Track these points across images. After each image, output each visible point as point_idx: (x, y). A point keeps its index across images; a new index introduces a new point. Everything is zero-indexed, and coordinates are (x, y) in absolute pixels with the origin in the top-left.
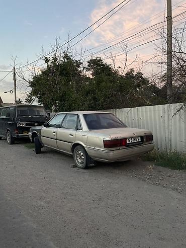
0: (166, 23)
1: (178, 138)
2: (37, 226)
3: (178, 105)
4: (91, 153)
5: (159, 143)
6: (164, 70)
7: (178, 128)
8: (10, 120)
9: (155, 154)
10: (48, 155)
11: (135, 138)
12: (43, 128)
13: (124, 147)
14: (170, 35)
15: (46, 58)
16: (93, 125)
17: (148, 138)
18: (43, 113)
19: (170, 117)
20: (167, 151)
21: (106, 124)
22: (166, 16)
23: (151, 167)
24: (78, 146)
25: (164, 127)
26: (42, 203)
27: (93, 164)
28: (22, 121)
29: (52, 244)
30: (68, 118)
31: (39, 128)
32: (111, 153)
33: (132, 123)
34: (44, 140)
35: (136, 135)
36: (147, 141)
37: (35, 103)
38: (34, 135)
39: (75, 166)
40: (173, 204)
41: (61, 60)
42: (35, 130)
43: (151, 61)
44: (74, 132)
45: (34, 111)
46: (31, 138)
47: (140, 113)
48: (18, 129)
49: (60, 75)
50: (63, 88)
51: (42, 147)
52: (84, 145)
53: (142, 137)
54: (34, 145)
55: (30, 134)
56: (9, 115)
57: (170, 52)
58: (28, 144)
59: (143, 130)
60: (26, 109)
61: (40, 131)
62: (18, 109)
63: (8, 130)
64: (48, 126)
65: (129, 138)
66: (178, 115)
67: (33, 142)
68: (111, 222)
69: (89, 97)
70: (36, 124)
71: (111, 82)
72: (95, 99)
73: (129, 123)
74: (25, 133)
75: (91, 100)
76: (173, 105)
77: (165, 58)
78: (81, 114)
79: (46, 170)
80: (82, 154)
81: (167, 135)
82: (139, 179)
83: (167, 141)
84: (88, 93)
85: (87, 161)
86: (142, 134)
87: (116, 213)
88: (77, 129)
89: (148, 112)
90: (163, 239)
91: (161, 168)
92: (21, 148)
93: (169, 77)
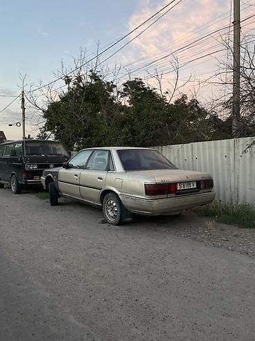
0: (232, 28)
1: (248, 186)
2: (51, 296)
3: (248, 140)
4: (127, 202)
5: (221, 192)
6: (227, 93)
7: (248, 172)
8: (16, 160)
9: (216, 207)
10: (68, 208)
11: (189, 182)
12: (62, 170)
13: (173, 195)
14: (237, 44)
15: (67, 77)
16: (129, 166)
17: (206, 184)
18: (62, 151)
19: (237, 157)
20: (232, 203)
21: (148, 166)
22: (232, 21)
23: (210, 223)
24: (110, 194)
25: (229, 170)
26: (59, 266)
27: (131, 218)
28: (32, 161)
29: (72, 319)
30: (96, 156)
31: (55, 170)
32: (155, 202)
33: (184, 165)
34: (62, 186)
35: (190, 179)
36: (205, 188)
37: (51, 137)
38: (49, 179)
39: (105, 222)
41: (87, 80)
42: (50, 172)
43: (211, 80)
44: (103, 174)
45: (48, 149)
46: (44, 184)
47: (196, 151)
48: (26, 172)
49: (85, 100)
50: (89, 119)
51: (60, 196)
52: (117, 192)
53: (198, 182)
54: (48, 194)
55: (43, 178)
56: (14, 153)
57: (237, 69)
58: (40, 193)
59: (200, 173)
60: (38, 145)
61: (56, 174)
62: (28, 145)
63: (13, 174)
64: (68, 167)
65: (180, 183)
66: (248, 153)
67: (47, 191)
68: (154, 292)
69: (126, 129)
70: (52, 166)
71: (155, 109)
72: (133, 131)
73: (180, 165)
74: (36, 179)
75: (127, 133)
76: (241, 139)
78: (114, 150)
79: (63, 226)
80: (114, 204)
81: (232, 180)
82: (195, 239)
83: (233, 190)
84: (123, 123)
85: (121, 214)
86: (199, 178)
87: (162, 281)
88: (108, 169)
89: (207, 150)
91: (224, 226)
92: (31, 199)
93: (235, 103)
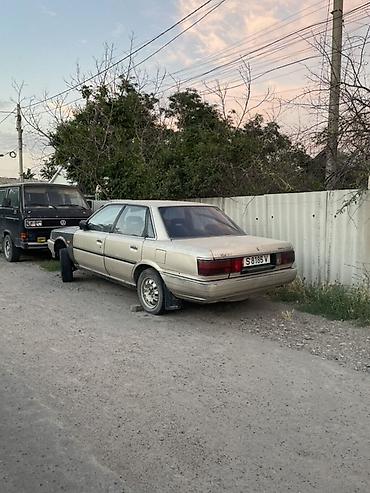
0: (331, 25)
1: (343, 261)
2: (64, 426)
3: (347, 194)
4: (173, 284)
5: (306, 267)
6: (322, 121)
7: (344, 240)
8: (11, 213)
9: (298, 288)
10: (88, 285)
11: (259, 256)
12: (77, 232)
13: (238, 274)
14: (337, 50)
15: (85, 87)
16: (178, 229)
17: (286, 257)
18: (78, 200)
19: (329, 217)
20: (320, 284)
21: (202, 228)
22: (332, 9)
23: (288, 313)
24: (147, 271)
25: (318, 236)
26: (75, 380)
27: (176, 306)
28: (35, 215)
29: (93, 460)
30: (129, 213)
31: (69, 230)
32: (212, 286)
33: (254, 226)
34: (78, 255)
35: (262, 251)
36: (282, 263)
37: (62, 179)
38: (59, 244)
39: (141, 309)
40: (327, 386)
41: (114, 92)
42: (61, 234)
43: (297, 101)
44: (139, 242)
45: (58, 197)
46: (53, 251)
47: (271, 207)
48: (25, 230)
49: (112, 123)
50: (118, 151)
51: (76, 269)
52: (159, 269)
53: (273, 256)
54: (58, 263)
55: (51, 242)
56: (8, 203)
57: (335, 85)
58: (46, 262)
59: (277, 241)
60: (43, 191)
61: (70, 237)
62: (28, 191)
63: (6, 233)
64: (87, 228)
65: (248, 257)
66: (345, 215)
67: (57, 258)
68: (207, 419)
69: (169, 173)
70: (63, 223)
71: (216, 141)
72: (182, 175)
73: (248, 226)
74: (40, 241)
75: (174, 178)
76: (336, 192)
77: (326, 96)
78: (154, 205)
79: (82, 316)
80: (154, 285)
81: (322, 252)
82: (266, 336)
83: (322, 263)
84: (168, 163)
85: (163, 303)
86: (274, 249)
87: (218, 403)
88: (145, 235)
89: (288, 206)
90: (306, 454)
91: (308, 317)
92: (33, 271)
93: (331, 136)
